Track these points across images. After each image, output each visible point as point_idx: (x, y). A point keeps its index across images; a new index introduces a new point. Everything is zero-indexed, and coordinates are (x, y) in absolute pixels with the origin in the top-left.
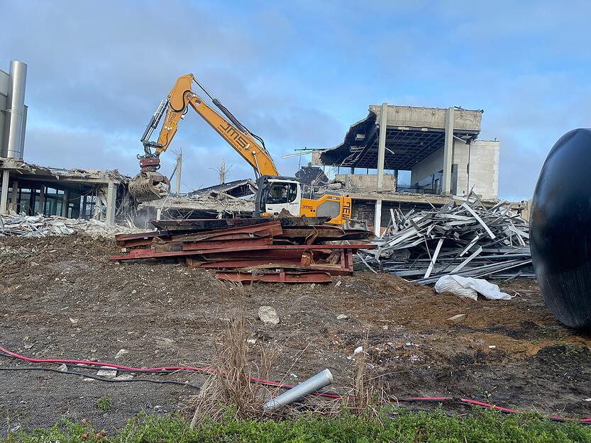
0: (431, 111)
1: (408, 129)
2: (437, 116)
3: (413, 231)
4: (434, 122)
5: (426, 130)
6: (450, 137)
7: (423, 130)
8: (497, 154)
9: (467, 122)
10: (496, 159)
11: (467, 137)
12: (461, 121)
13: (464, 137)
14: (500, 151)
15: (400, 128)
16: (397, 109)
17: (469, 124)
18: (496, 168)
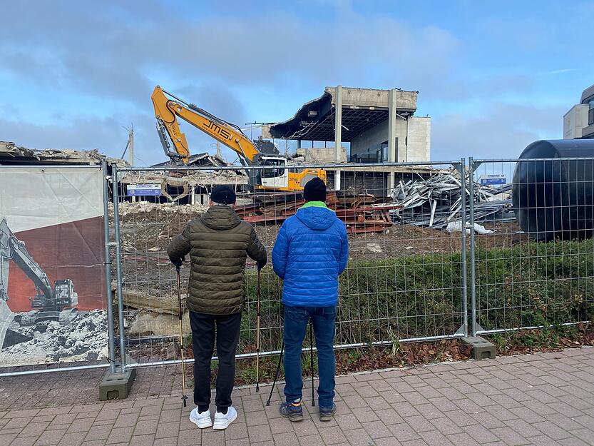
0: (377, 92)
1: (358, 108)
2: (382, 96)
3: (417, 196)
4: (379, 102)
5: (373, 109)
6: (393, 114)
7: (371, 108)
8: (429, 128)
9: (406, 101)
10: (428, 132)
11: (406, 114)
12: (401, 101)
13: (403, 114)
14: (431, 126)
15: (352, 107)
16: (349, 91)
17: (407, 103)
18: (428, 140)
